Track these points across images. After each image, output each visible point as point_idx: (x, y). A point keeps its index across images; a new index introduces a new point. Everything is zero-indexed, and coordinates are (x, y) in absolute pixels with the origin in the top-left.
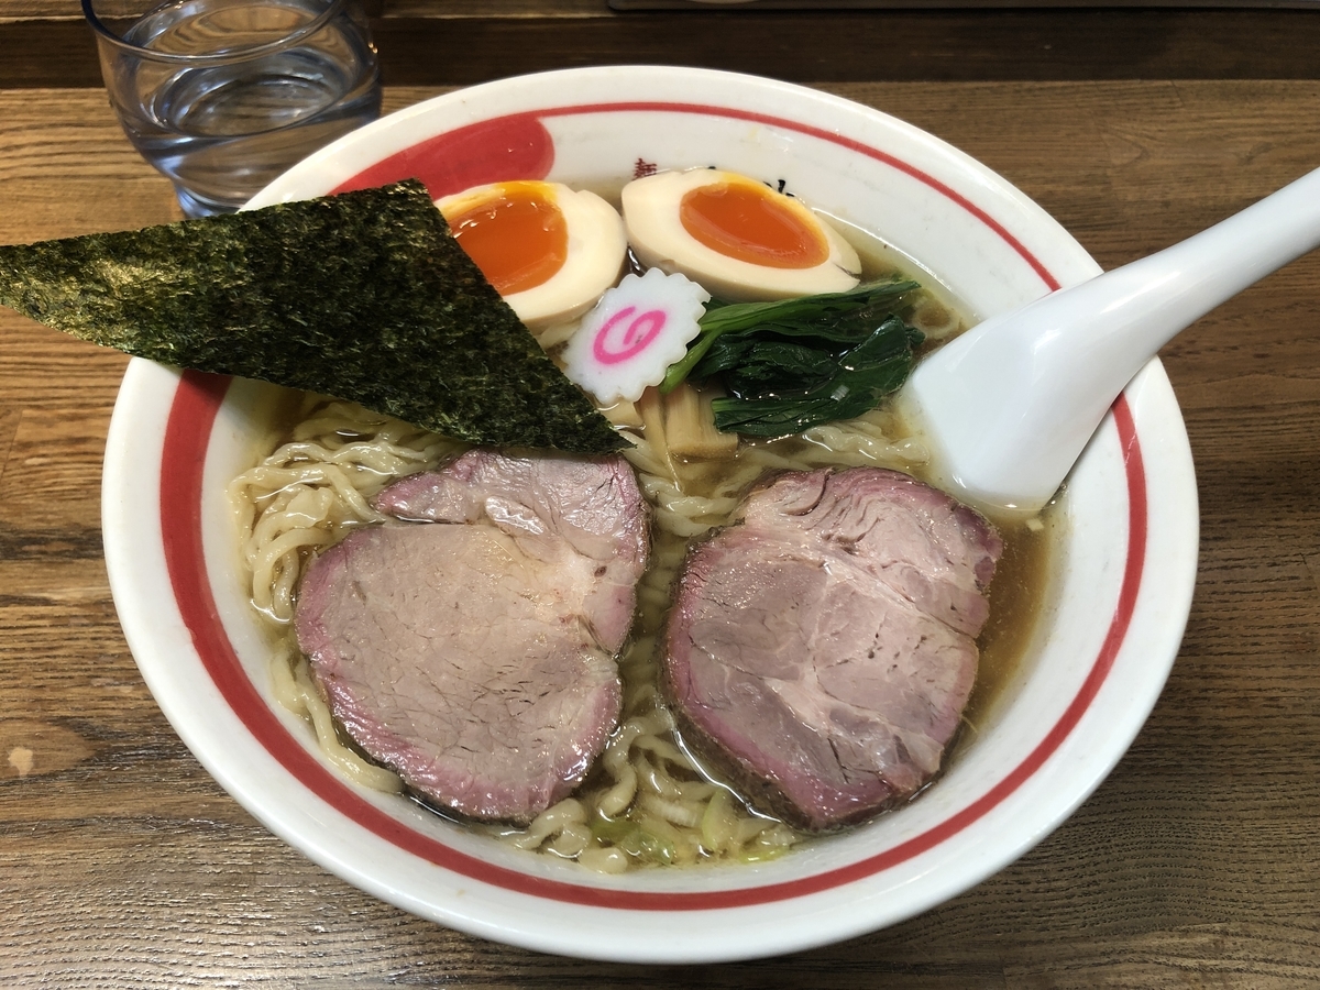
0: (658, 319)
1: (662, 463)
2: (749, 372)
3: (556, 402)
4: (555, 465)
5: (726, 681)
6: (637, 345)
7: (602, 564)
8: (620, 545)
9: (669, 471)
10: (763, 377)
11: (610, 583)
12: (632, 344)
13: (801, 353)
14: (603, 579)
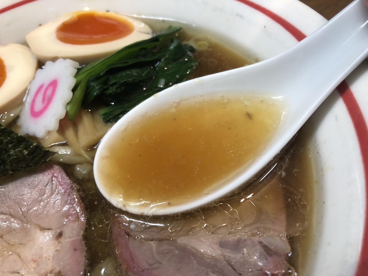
0: (54, 84)
1: (80, 155)
2: (111, 91)
3: (11, 148)
4: (18, 183)
5: (154, 249)
6: (48, 101)
7: (59, 231)
8: (67, 215)
9: (84, 157)
10: (119, 90)
11: (66, 240)
12: (46, 102)
13: (135, 72)
14: (62, 240)
